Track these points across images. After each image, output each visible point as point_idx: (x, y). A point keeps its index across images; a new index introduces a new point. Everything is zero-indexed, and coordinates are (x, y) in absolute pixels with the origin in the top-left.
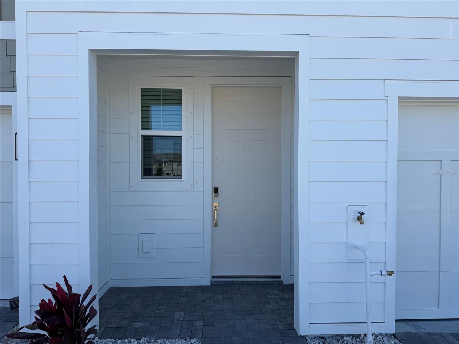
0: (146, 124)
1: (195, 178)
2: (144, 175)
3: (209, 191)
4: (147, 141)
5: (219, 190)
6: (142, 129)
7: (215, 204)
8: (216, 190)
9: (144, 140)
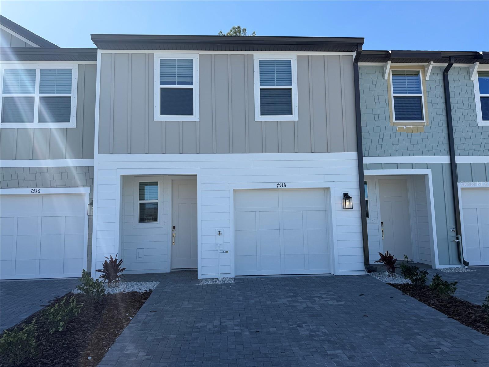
0: (142, 197)
1: (164, 222)
2: (140, 221)
3: (170, 228)
4: (142, 206)
5: (176, 227)
6: (140, 200)
7: (173, 234)
8: (174, 227)
9: (140, 205)
